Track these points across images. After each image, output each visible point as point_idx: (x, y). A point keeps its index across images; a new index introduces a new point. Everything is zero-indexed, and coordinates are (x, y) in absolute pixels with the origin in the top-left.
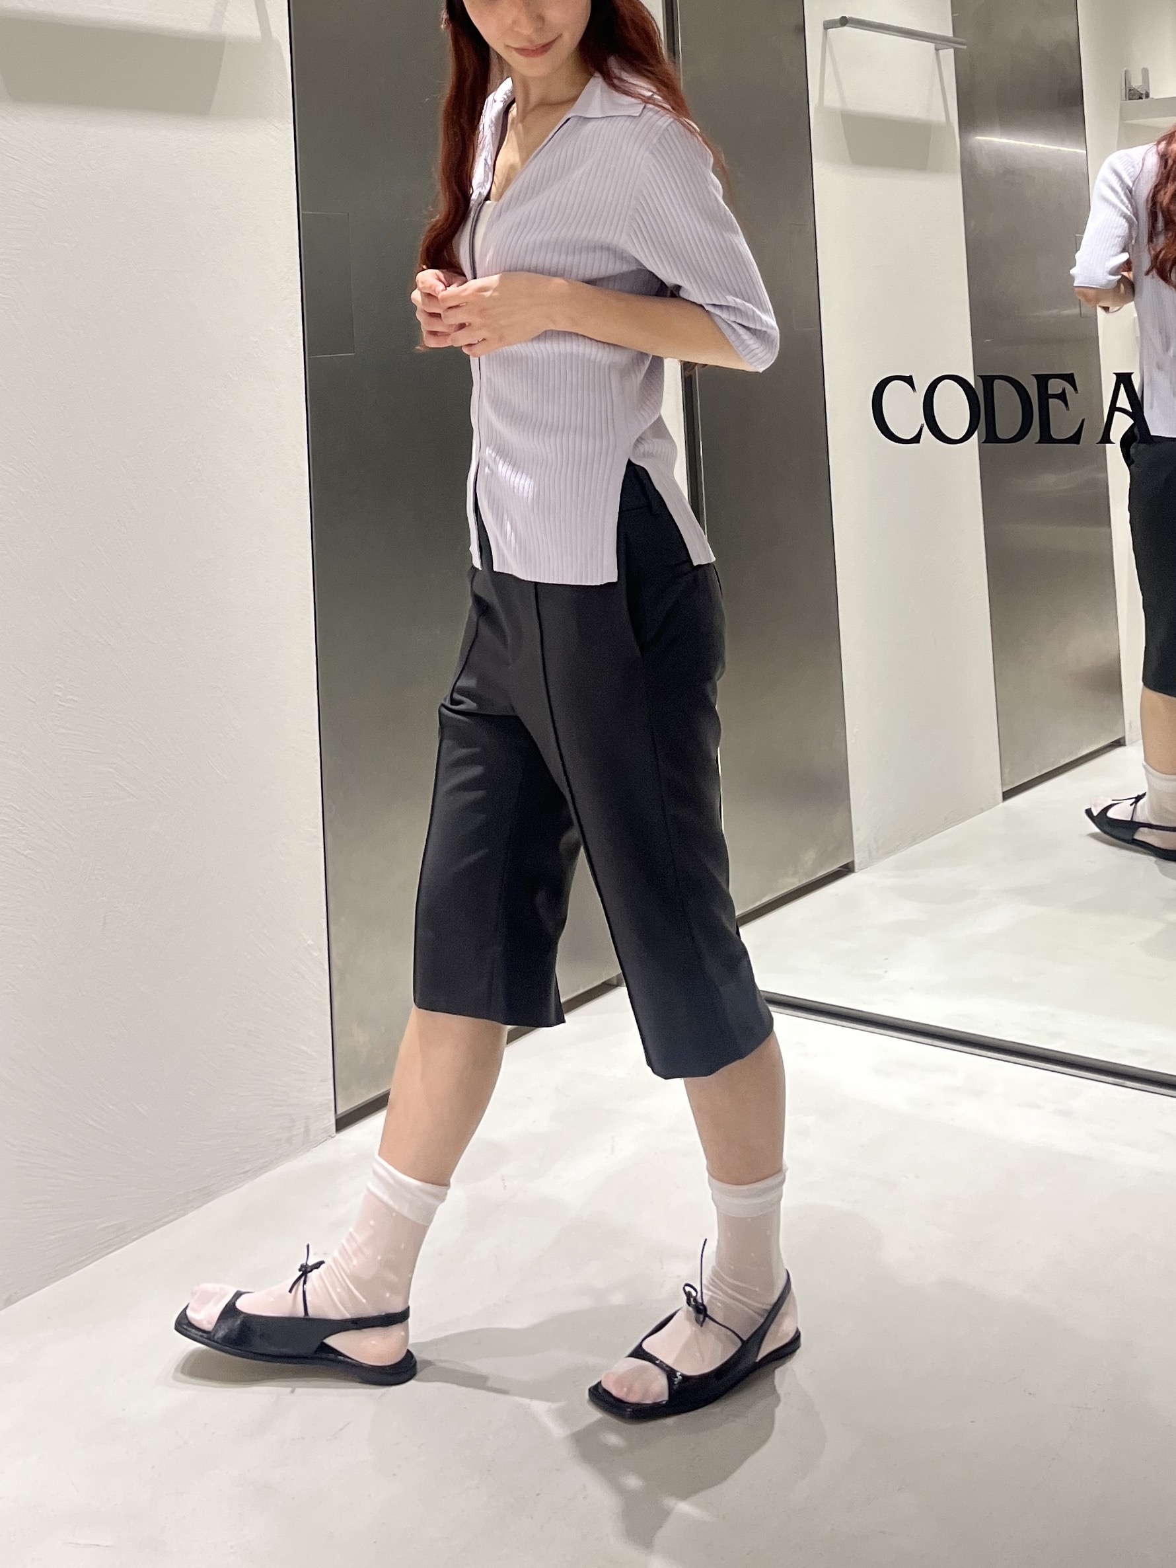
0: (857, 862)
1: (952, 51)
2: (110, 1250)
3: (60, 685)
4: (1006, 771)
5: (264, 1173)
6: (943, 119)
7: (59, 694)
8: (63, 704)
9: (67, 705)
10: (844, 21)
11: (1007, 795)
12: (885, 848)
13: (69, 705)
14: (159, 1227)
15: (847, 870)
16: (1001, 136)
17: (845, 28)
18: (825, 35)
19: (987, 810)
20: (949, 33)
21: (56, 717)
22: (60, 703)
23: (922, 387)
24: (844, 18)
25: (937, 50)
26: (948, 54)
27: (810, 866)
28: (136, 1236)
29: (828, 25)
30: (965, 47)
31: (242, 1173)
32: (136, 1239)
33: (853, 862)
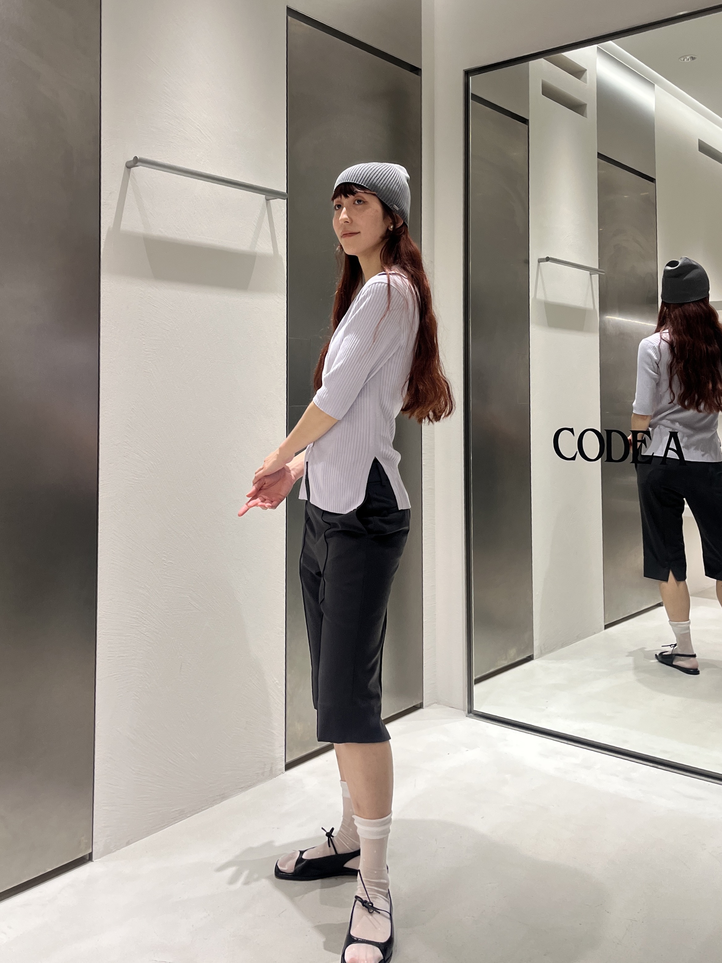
0: (535, 655)
1: (598, 275)
2: (176, 822)
3: (165, 556)
4: (607, 615)
5: (251, 788)
6: (592, 307)
7: (165, 559)
8: (166, 564)
9: (168, 565)
10: (548, 259)
11: (606, 627)
12: (547, 650)
13: (169, 565)
14: (200, 812)
15: (530, 658)
16: (619, 317)
17: (548, 262)
18: (539, 265)
19: (597, 633)
20: (596, 267)
21: (163, 570)
23: (577, 435)
24: (548, 257)
25: (591, 275)
26: (596, 277)
27: (513, 655)
28: (189, 815)
29: (540, 261)
30: (604, 274)
31: (240, 788)
32: (189, 817)
33: (533, 655)
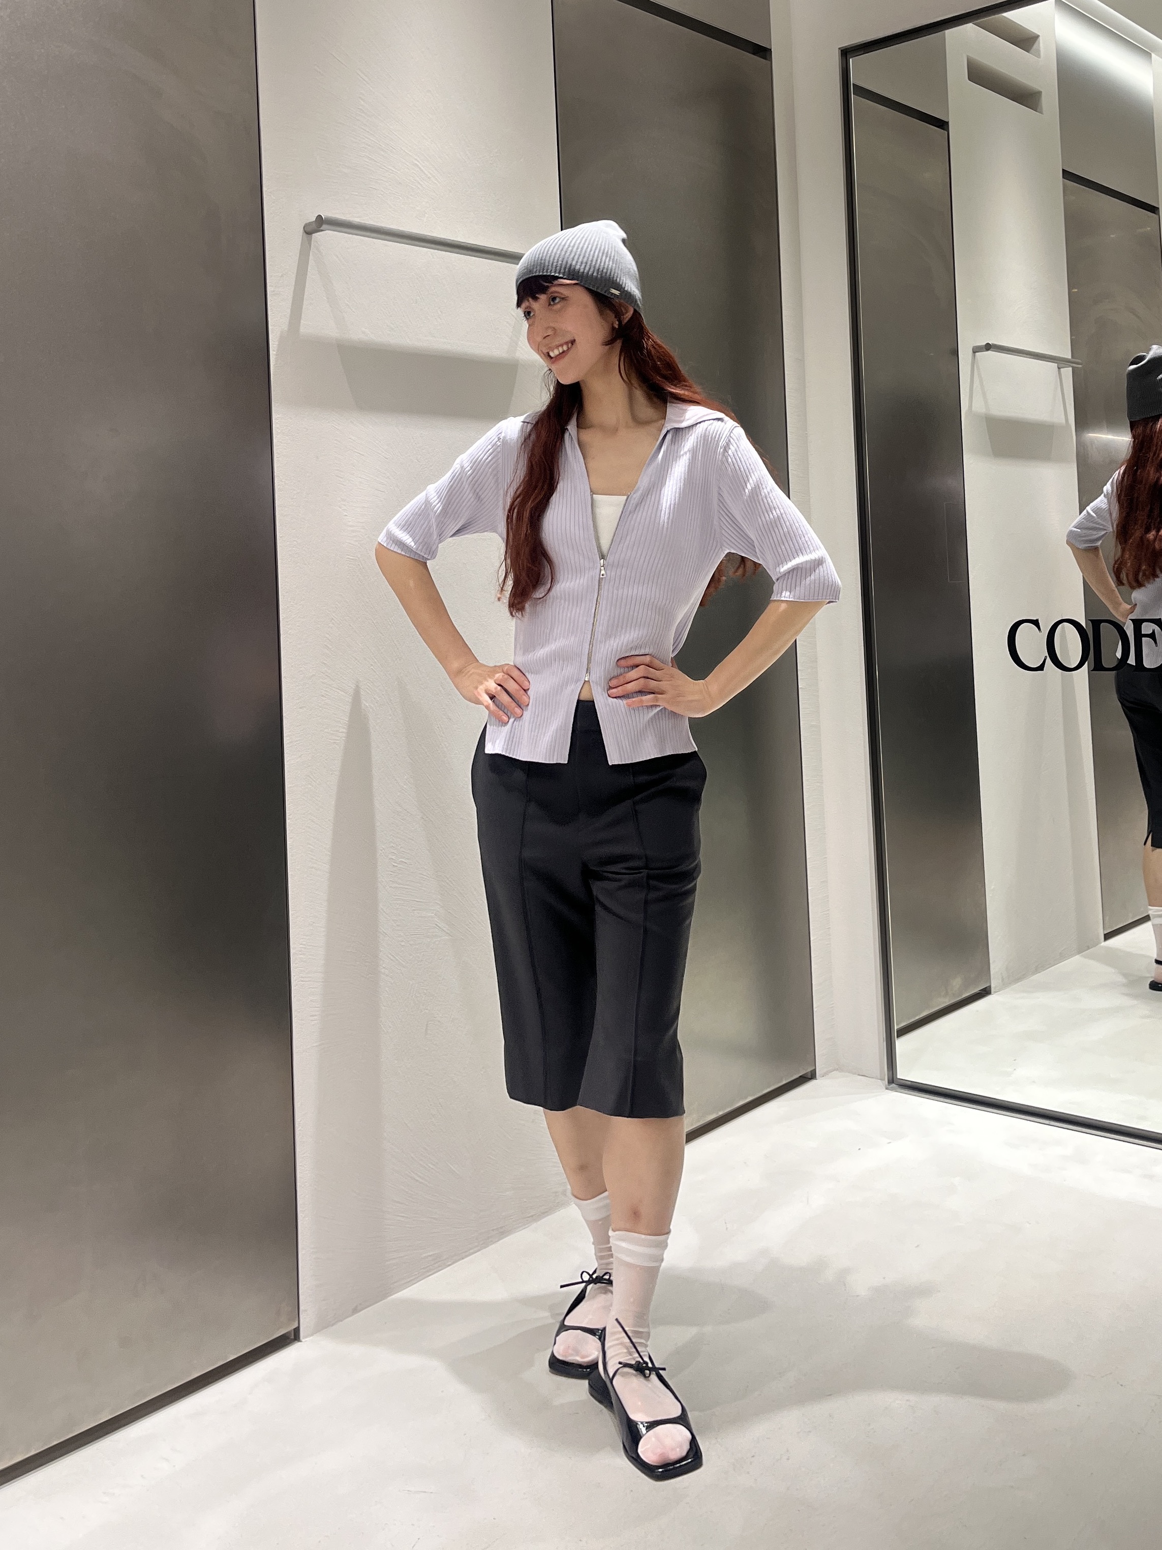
0: (993, 986)
1: (1071, 369)
2: (430, 1273)
3: (393, 851)
4: (1107, 918)
5: (546, 1216)
6: (1064, 421)
7: (393, 857)
8: (396, 865)
9: (399, 866)
10: (988, 347)
11: (1107, 936)
12: (1015, 976)
13: (401, 866)
14: (467, 1256)
15: (985, 992)
16: (1107, 434)
17: (989, 352)
18: (974, 356)
19: (1092, 948)
20: (1069, 356)
21: (391, 874)
22: (394, 864)
23: (1046, 629)
24: (988, 344)
25: (1059, 368)
26: (1068, 372)
27: (958, 988)
28: (450, 1263)
29: (976, 350)
30: (1081, 366)
31: (529, 1217)
32: (449, 1265)
33: (990, 987)
